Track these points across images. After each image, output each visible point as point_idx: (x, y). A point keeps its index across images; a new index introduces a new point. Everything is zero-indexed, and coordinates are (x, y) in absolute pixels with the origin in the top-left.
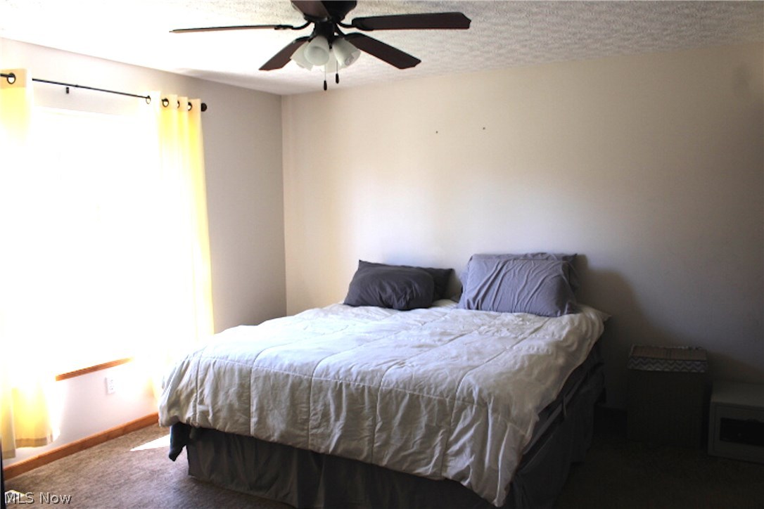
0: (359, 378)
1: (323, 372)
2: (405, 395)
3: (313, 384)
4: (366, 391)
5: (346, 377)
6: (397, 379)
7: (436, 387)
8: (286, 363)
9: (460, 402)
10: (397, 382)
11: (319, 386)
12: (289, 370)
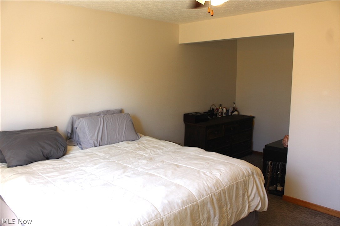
0: (216, 188)
1: (200, 195)
2: (234, 185)
3: (199, 205)
4: (222, 192)
5: (211, 191)
6: (227, 180)
7: (239, 175)
8: (180, 201)
9: (248, 177)
10: (229, 181)
11: (203, 203)
12: (185, 205)
